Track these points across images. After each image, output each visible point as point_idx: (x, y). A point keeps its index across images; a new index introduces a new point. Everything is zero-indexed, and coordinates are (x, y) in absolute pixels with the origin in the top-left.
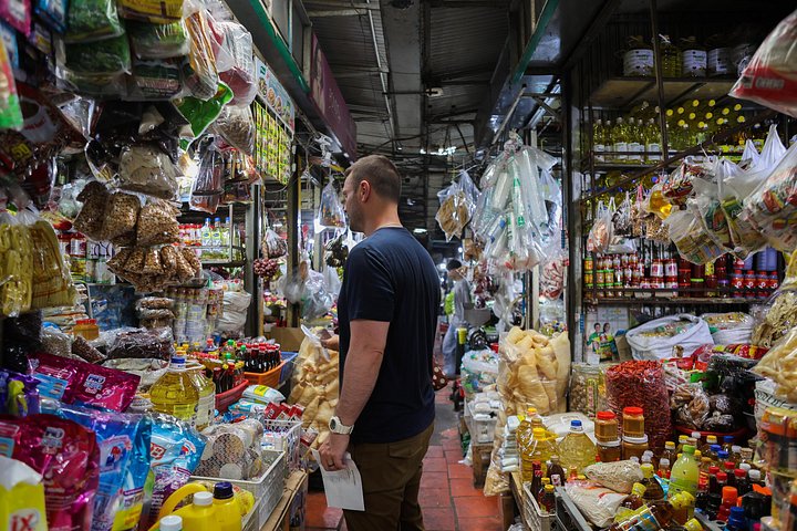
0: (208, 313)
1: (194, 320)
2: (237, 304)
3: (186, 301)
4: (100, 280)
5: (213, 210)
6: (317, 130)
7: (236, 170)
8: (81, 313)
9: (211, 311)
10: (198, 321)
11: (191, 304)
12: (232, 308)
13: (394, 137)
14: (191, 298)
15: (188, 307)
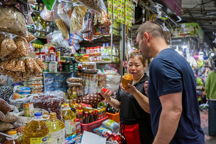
0: (99, 85)
1: (91, 87)
2: (114, 80)
3: (89, 79)
4: (50, 70)
5: (91, 40)
6: (154, 2)
7: (98, 20)
8: (40, 84)
9: (100, 83)
10: (93, 88)
11: (90, 81)
12: (111, 82)
13: (202, 3)
14: (90, 78)
15: (89, 82)
